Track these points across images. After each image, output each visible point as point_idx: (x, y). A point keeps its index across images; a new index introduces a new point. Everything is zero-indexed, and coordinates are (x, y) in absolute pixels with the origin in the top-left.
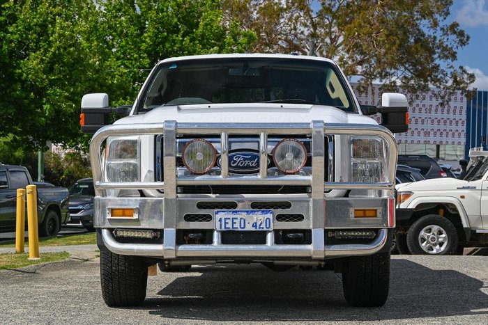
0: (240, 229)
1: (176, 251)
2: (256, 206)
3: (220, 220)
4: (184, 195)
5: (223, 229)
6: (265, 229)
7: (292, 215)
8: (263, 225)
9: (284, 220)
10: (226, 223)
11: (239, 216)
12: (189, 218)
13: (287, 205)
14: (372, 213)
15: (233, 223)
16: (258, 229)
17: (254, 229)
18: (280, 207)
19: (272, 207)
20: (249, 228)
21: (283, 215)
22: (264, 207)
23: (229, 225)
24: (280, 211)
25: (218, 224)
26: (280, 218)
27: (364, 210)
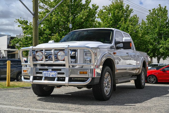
0: (49, 76)
1: (32, 82)
2: (53, 70)
3: (44, 74)
4: (41, 67)
5: (45, 76)
6: (55, 77)
7: (62, 73)
8: (54, 76)
9: (60, 74)
10: (45, 75)
11: (48, 73)
12: (37, 73)
13: (60, 70)
14: (86, 73)
15: (47, 75)
16: (53, 77)
17: (52, 77)
18: (59, 70)
19: (57, 70)
20: (51, 76)
21: (60, 73)
22: (55, 70)
23: (46, 75)
24: (59, 72)
25: (44, 75)
26: (59, 73)
27: (83, 72)
